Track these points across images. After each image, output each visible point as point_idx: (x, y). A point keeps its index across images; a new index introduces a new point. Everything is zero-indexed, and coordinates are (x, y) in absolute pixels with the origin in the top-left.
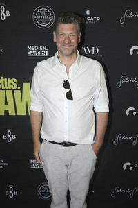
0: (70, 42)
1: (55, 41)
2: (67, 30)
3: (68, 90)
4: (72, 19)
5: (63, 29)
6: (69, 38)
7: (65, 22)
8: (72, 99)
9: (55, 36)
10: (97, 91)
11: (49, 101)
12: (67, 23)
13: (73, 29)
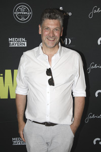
0: (54, 36)
1: (40, 33)
2: (51, 25)
3: (50, 77)
4: (57, 15)
5: (48, 24)
6: (53, 32)
7: (50, 18)
8: (53, 85)
9: (40, 29)
10: (76, 78)
11: (33, 86)
12: (52, 19)
13: (57, 25)
